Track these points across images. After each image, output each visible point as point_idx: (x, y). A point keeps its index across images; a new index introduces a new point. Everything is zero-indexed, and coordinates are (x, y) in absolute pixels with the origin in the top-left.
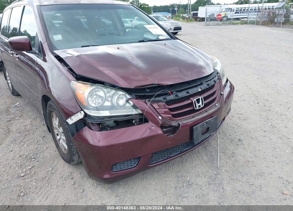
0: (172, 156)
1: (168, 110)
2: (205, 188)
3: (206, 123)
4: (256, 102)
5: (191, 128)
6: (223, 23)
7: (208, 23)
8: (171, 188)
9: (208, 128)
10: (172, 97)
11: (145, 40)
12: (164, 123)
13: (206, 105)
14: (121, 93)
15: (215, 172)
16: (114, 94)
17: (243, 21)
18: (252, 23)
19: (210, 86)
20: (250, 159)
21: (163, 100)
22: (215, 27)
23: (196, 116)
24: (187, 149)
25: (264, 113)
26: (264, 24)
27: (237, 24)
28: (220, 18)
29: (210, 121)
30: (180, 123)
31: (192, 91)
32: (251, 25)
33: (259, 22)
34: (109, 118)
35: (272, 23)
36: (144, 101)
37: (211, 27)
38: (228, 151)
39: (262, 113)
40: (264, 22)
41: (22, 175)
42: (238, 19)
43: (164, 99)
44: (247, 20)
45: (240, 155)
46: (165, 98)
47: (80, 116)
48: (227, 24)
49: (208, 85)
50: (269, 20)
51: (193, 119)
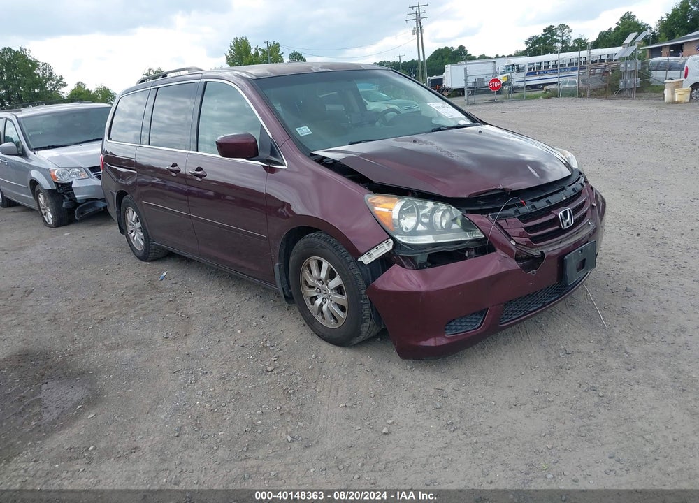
0: (531, 310)
1: (524, 230)
2: (596, 355)
3: (581, 250)
4: (635, 234)
5: (561, 259)
6: (506, 98)
7: (472, 99)
8: (540, 360)
9: (584, 260)
10: (526, 209)
11: (442, 128)
12: (520, 251)
13: (577, 222)
14: (444, 207)
15: (604, 335)
16: (433, 211)
17: (547, 90)
18: (570, 94)
19: (577, 191)
20: (655, 314)
21: (514, 214)
22: (488, 106)
23: (564, 241)
24: (553, 299)
25: (656, 249)
26: (596, 94)
27: (537, 97)
28: (498, 88)
29: (586, 248)
30: (544, 251)
31: (554, 199)
32: (567, 99)
33: (584, 91)
34: (433, 247)
35: (613, 92)
36: (486, 216)
37: (480, 107)
38: (612, 306)
39: (651, 249)
40: (595, 90)
41: (269, 369)
42: (534, 87)
43: (515, 212)
44: (557, 87)
45: (637, 310)
46: (517, 211)
47: (387, 247)
48: (513, 98)
49: (574, 190)
50: (605, 85)
51: (562, 245)
